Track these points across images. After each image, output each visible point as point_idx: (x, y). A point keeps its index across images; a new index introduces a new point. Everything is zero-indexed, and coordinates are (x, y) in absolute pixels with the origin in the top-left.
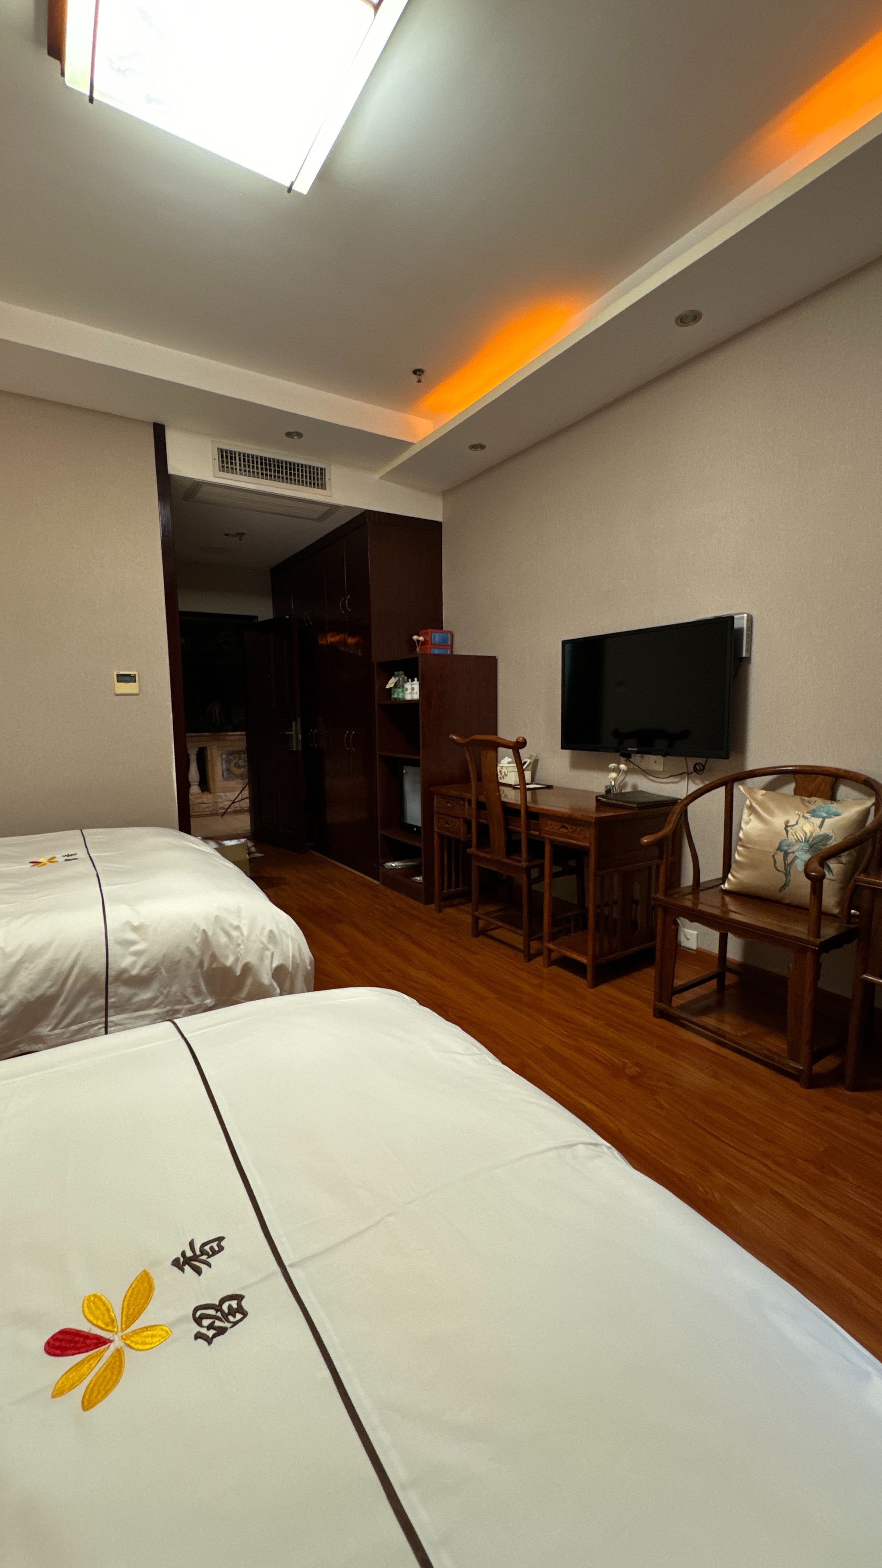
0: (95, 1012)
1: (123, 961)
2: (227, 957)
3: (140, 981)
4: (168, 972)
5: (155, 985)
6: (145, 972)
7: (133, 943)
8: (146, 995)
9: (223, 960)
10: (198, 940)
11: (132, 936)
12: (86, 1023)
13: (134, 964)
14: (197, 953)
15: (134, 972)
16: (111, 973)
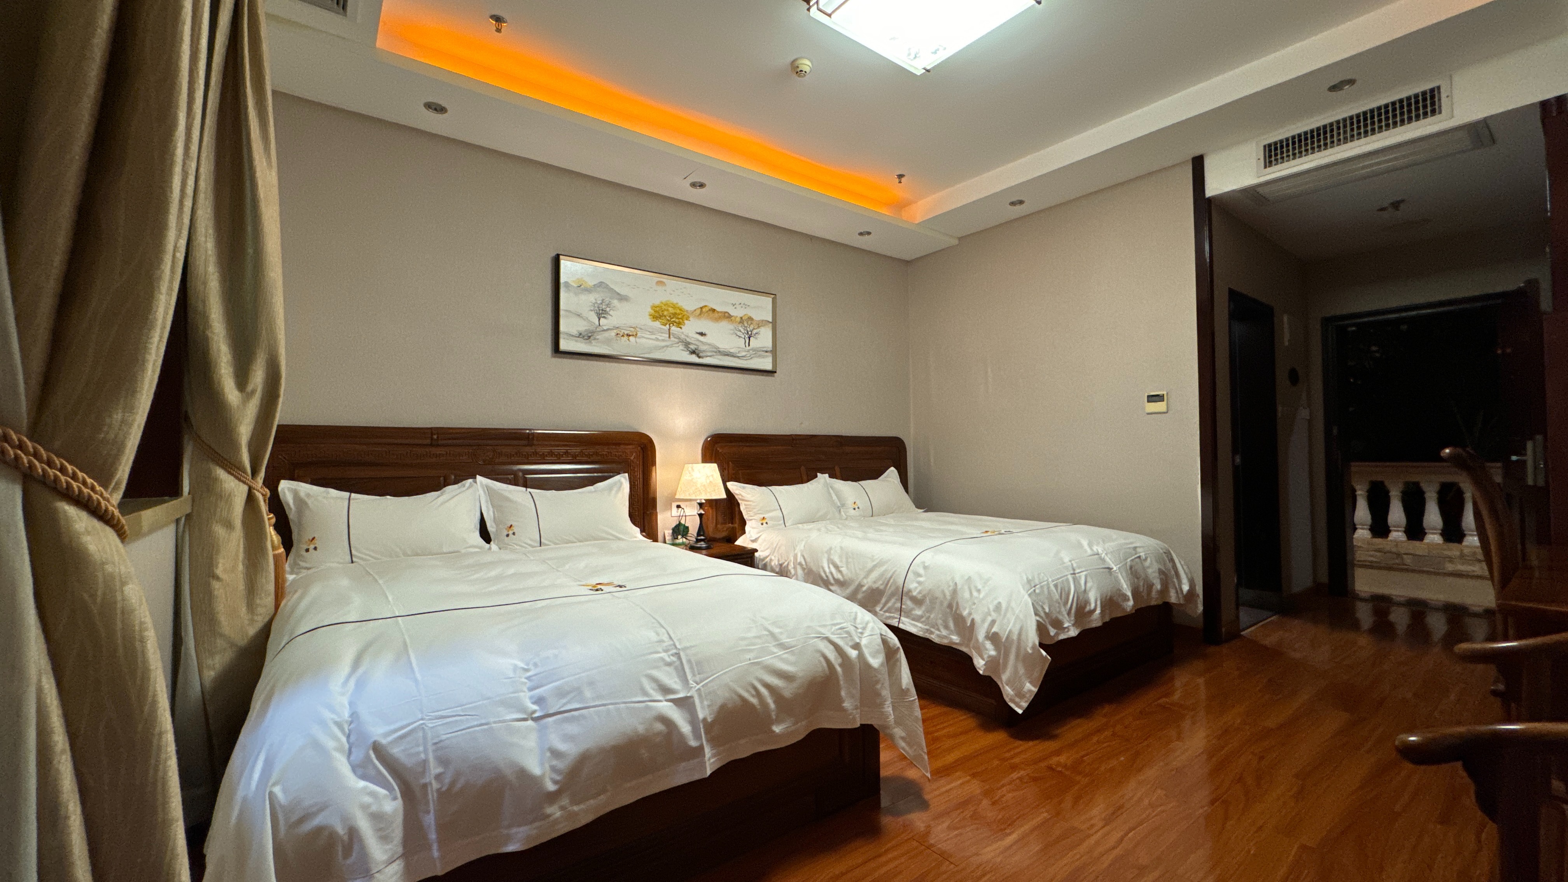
0: (896, 610)
1: (912, 585)
2: (965, 609)
3: (918, 602)
4: (930, 602)
5: (923, 608)
6: (919, 597)
7: (919, 575)
8: (918, 612)
9: (961, 610)
10: (951, 588)
11: (922, 571)
12: (892, 615)
13: (916, 588)
14: (948, 597)
15: (915, 594)
16: (905, 589)
